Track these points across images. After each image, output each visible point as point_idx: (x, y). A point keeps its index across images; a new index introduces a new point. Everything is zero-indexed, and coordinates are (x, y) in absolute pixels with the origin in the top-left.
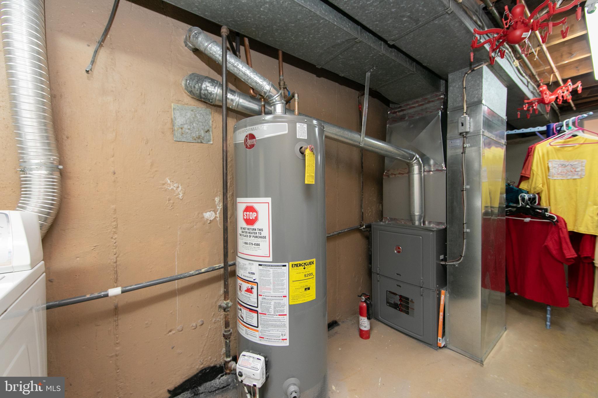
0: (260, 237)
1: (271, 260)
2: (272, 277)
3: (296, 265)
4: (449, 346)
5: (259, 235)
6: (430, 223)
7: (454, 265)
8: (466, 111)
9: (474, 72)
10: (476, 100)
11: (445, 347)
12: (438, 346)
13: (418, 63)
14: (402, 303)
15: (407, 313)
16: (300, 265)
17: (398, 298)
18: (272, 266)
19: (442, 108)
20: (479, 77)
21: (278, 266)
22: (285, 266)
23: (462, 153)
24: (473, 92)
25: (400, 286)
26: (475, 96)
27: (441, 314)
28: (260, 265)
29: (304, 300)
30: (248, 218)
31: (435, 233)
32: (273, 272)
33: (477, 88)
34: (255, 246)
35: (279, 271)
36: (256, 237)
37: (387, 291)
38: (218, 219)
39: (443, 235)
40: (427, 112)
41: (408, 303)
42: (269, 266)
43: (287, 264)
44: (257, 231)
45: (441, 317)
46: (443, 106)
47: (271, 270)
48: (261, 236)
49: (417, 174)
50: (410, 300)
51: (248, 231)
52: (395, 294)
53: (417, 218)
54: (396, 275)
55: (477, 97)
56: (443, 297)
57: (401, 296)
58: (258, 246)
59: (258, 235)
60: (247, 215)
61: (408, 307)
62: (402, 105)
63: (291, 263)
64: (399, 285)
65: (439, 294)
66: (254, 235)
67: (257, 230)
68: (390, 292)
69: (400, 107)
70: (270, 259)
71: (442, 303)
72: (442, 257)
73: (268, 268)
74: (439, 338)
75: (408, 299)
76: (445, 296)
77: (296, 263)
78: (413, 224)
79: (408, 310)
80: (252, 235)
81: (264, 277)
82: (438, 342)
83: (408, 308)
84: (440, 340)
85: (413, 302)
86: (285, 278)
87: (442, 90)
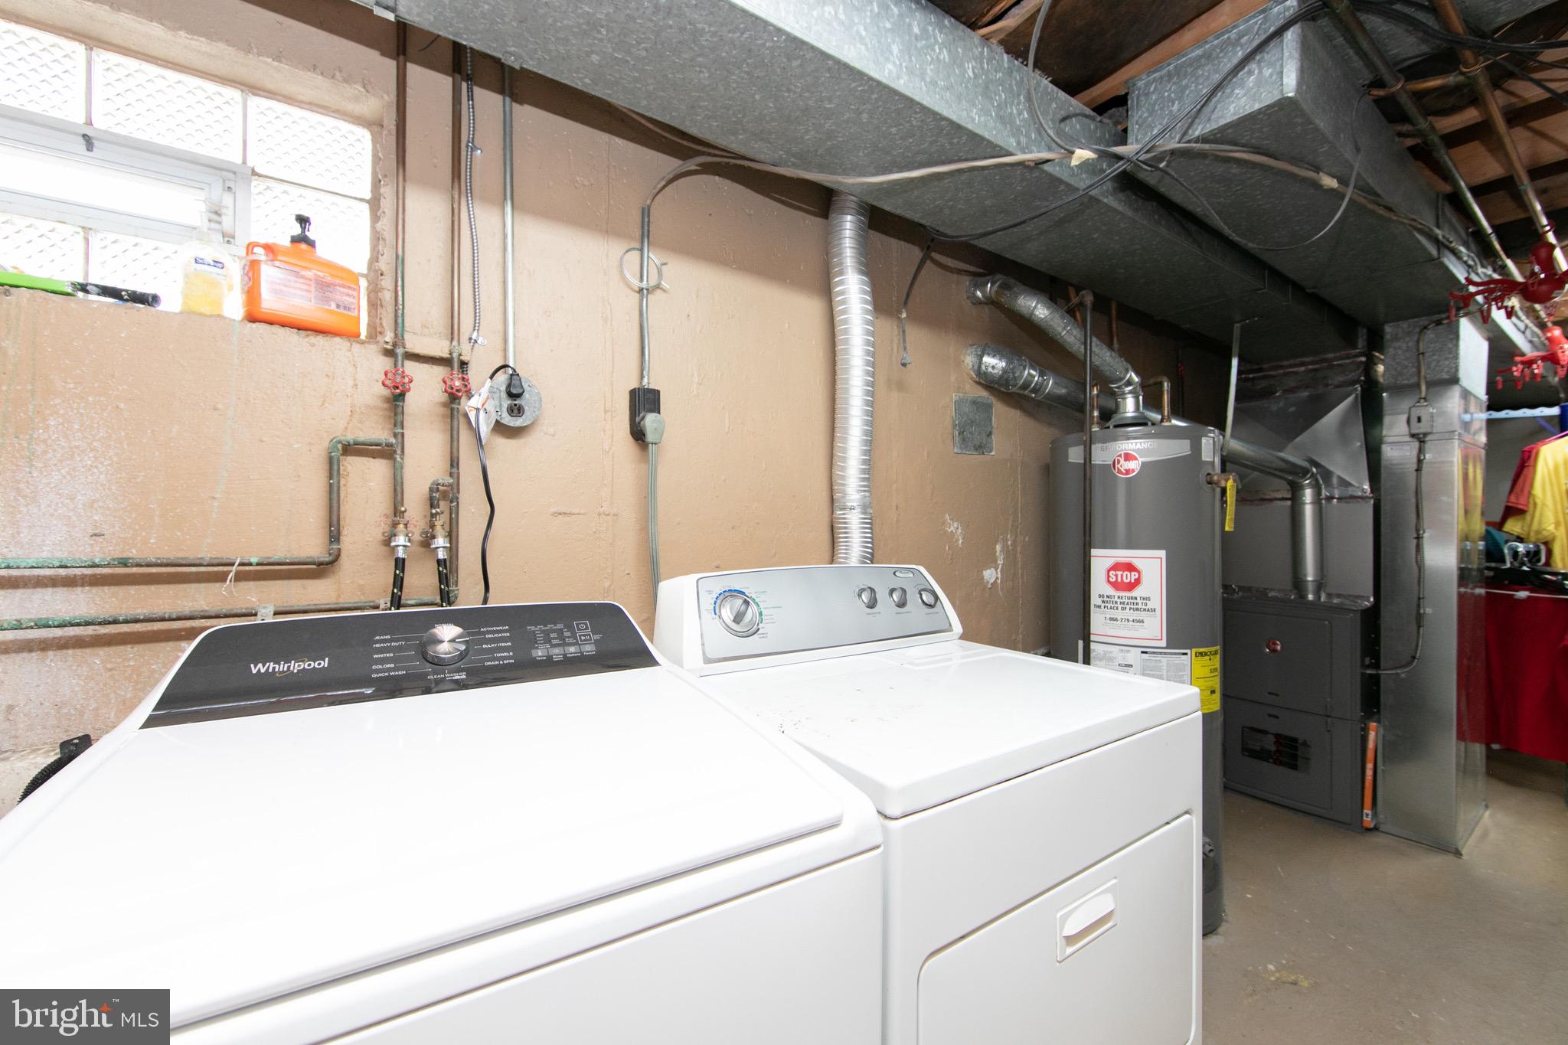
0: (1145, 610)
1: (1165, 645)
2: (1165, 671)
3: (1201, 654)
4: (1382, 828)
5: (1144, 607)
6: (1329, 595)
7: (1397, 674)
8: (1426, 394)
9: (1440, 327)
10: (1445, 376)
11: (1376, 829)
12: (1362, 827)
13: (1298, 287)
14: (1280, 748)
15: (1294, 767)
16: (1206, 654)
17: (1271, 739)
18: (1165, 654)
19: (1362, 381)
20: (1451, 336)
21: (1175, 654)
22: (1186, 654)
23: (1417, 470)
24: (1439, 362)
25: (1276, 717)
26: (1443, 370)
27: (1370, 766)
28: (1143, 652)
29: (1210, 708)
30: (1119, 580)
31: (1359, 615)
32: (1167, 664)
33: (1448, 356)
34: (1134, 624)
35: (1178, 662)
36: (1137, 609)
37: (1243, 727)
38: (999, 581)
39: (1371, 618)
40: (1327, 385)
41: (1296, 748)
42: (1161, 653)
43: (1188, 651)
44: (1138, 600)
45: (1369, 773)
46: (1365, 376)
47: (1164, 660)
48: (1147, 608)
49: (1310, 503)
50: (1300, 741)
51: (1119, 601)
52: (1264, 732)
53: (1311, 587)
54: (1266, 694)
55: (1448, 372)
56: (1372, 735)
57: (1277, 736)
58: (1141, 624)
59: (1140, 606)
60: (1116, 576)
61: (1296, 755)
62: (1265, 366)
63: (1194, 650)
64: (1272, 713)
65: (1365, 730)
66: (1132, 606)
67: (1138, 598)
68: (1252, 729)
69: (1260, 370)
70: (1163, 643)
71: (1371, 745)
72: (1367, 661)
73: (1159, 657)
74: (1365, 811)
75: (1295, 740)
76: (1377, 734)
77: (1201, 650)
78: (1302, 596)
79: (1297, 761)
80: (1128, 607)
81: (1151, 671)
82: (1365, 818)
83: (1295, 757)
84: (1367, 815)
85: (1308, 746)
86: (1186, 672)
87: (1360, 346)
